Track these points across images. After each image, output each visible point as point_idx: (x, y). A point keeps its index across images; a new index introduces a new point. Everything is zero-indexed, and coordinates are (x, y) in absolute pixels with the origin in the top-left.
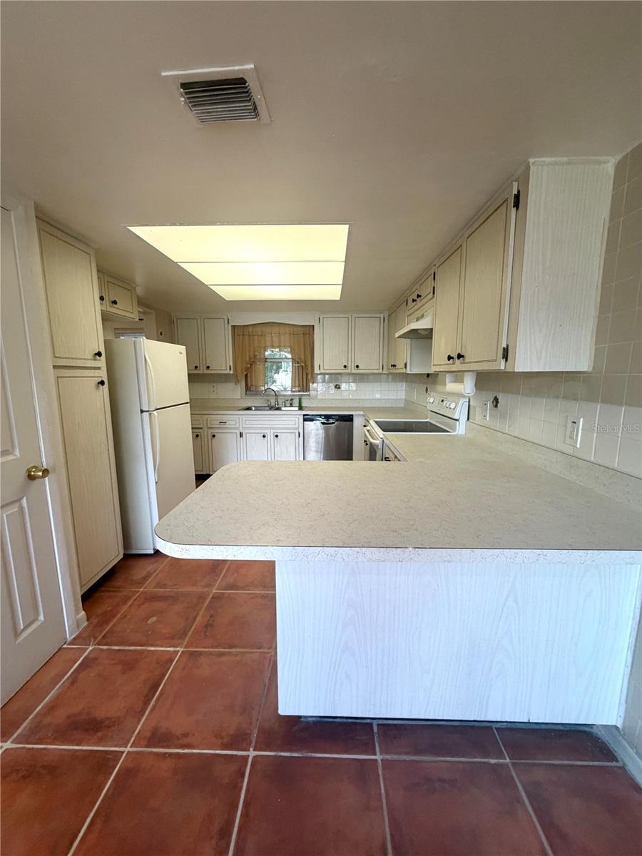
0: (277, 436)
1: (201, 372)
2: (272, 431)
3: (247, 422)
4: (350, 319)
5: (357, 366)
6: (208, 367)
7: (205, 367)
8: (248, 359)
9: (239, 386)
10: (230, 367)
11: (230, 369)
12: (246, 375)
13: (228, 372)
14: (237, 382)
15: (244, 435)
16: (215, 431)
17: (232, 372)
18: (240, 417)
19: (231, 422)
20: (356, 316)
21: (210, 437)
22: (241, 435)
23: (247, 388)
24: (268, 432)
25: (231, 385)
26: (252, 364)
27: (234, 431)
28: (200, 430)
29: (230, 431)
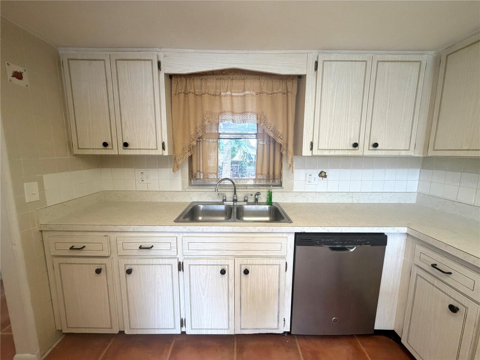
0: (246, 272)
1: (114, 152)
2: (239, 261)
3: (192, 246)
4: (369, 63)
5: (376, 145)
6: (126, 145)
7: (121, 145)
8: (192, 132)
9: (179, 172)
10: (163, 144)
11: (164, 148)
12: (191, 158)
13: (160, 152)
14: (176, 168)
15: (186, 267)
16: (131, 263)
17: (166, 153)
18: (180, 236)
19: (161, 246)
20: (379, 57)
21: (123, 272)
22: (180, 267)
23: (192, 176)
24: (230, 263)
25: (167, 172)
26: (199, 139)
27: (167, 261)
28: (104, 261)
29: (161, 261)
